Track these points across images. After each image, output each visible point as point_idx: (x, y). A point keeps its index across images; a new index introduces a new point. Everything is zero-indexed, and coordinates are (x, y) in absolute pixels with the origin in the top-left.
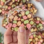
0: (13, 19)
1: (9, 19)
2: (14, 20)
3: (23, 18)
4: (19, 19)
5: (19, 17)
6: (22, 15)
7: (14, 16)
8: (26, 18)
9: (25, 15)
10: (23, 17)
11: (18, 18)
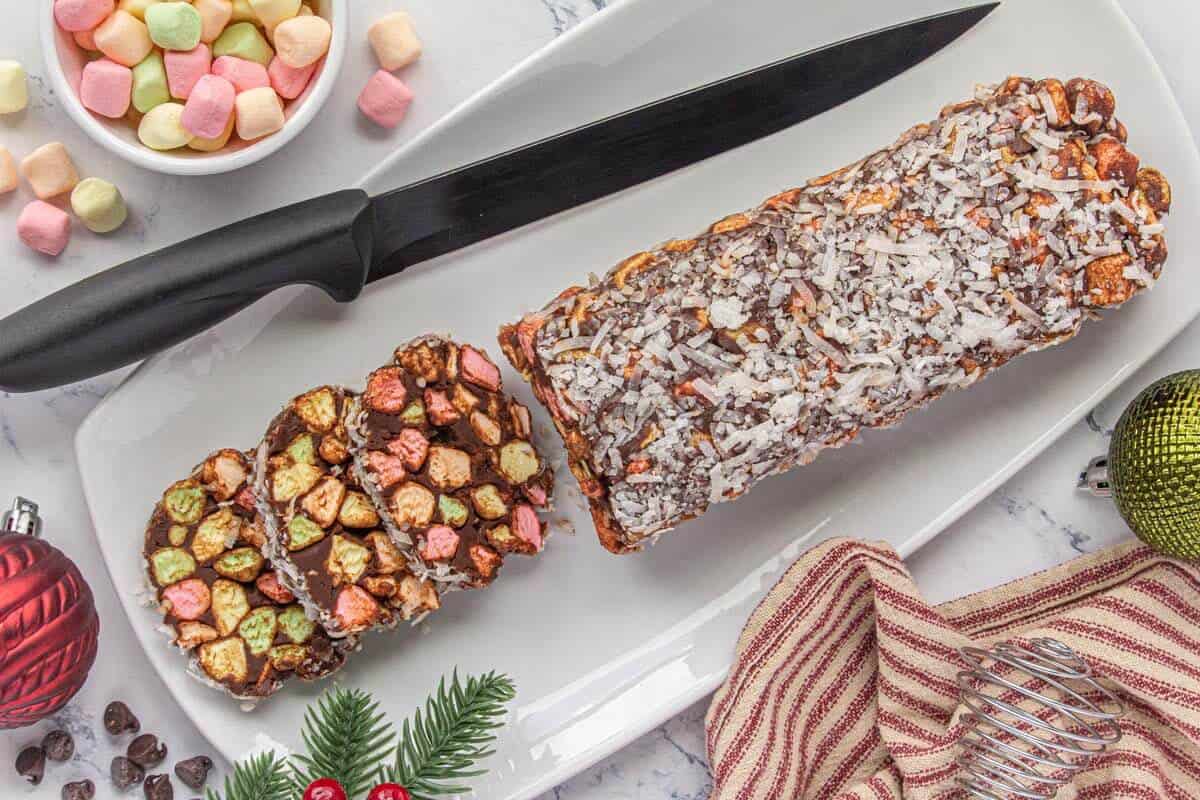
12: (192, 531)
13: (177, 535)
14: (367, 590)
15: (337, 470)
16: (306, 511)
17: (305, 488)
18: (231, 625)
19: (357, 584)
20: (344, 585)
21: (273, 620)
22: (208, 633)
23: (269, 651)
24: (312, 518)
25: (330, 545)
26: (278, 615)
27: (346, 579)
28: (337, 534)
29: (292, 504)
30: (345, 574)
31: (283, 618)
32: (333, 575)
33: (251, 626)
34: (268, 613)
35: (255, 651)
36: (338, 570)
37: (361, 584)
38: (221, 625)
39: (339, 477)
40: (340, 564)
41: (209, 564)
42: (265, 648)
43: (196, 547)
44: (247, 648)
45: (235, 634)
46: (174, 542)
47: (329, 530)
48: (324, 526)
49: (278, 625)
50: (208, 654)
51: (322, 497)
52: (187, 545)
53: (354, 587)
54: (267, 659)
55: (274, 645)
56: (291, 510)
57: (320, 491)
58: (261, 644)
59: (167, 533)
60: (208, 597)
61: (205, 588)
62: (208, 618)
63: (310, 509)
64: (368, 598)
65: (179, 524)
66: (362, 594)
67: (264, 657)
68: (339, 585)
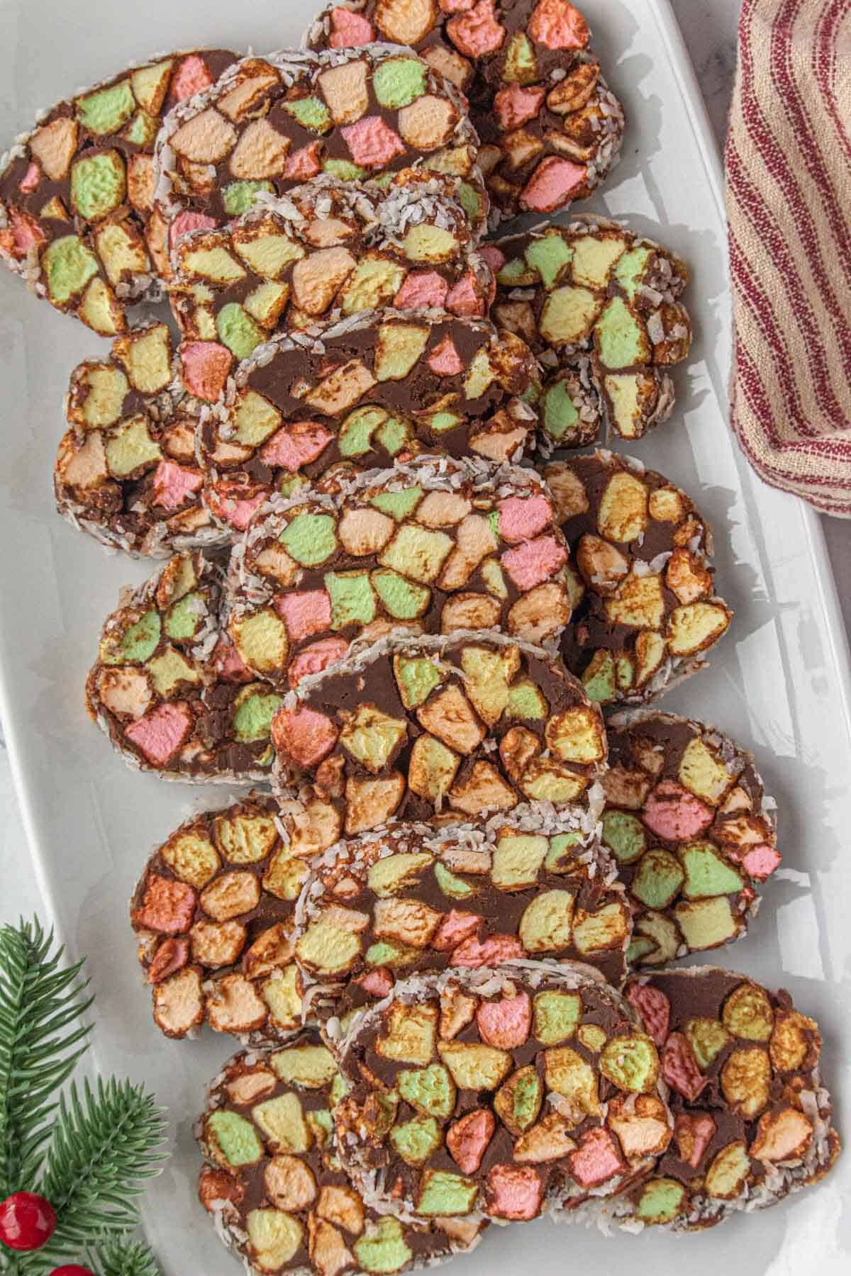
0: (222, 164)
1: (180, 160)
2: (235, 169)
3: (343, 152)
4: (303, 160)
5: (297, 135)
6: (338, 115)
7: (241, 128)
8: (389, 152)
9: (373, 108)
10: (347, 134)
11: (289, 151)
12: (592, 1058)
13: (593, 1037)
14: (326, 756)
15: (490, 747)
16: (444, 690)
17: (473, 693)
18: (449, 1058)
19: (336, 743)
20: (338, 725)
21: (436, 1111)
22: (452, 1026)
23: (398, 1092)
24: (434, 695)
25: (394, 715)
26: (437, 1119)
27: (347, 729)
28: (408, 729)
29: (454, 670)
30: (354, 728)
31: (431, 1125)
32: (355, 714)
33: (439, 1082)
34: (445, 1109)
35: (405, 1076)
36: (361, 721)
37: (336, 749)
38: (456, 1047)
39: (479, 747)
40: (369, 725)
41: (538, 1061)
42: (403, 1090)
43: (566, 1053)
44: (413, 1067)
45: (438, 1059)
46: (584, 1028)
47: (412, 716)
48: (420, 711)
49: (426, 1117)
50: (425, 1017)
51: (459, 716)
52: (573, 1042)
53: (333, 739)
54: (386, 1086)
55: (402, 1101)
56: (446, 668)
57: (467, 715)
58: (411, 1087)
59: (601, 1027)
60: (497, 1044)
61: (508, 1045)
62: (471, 1035)
63: (444, 696)
64: (316, 756)
65: (605, 1045)
66: (324, 748)
67: (393, 1084)
68: (338, 718)
